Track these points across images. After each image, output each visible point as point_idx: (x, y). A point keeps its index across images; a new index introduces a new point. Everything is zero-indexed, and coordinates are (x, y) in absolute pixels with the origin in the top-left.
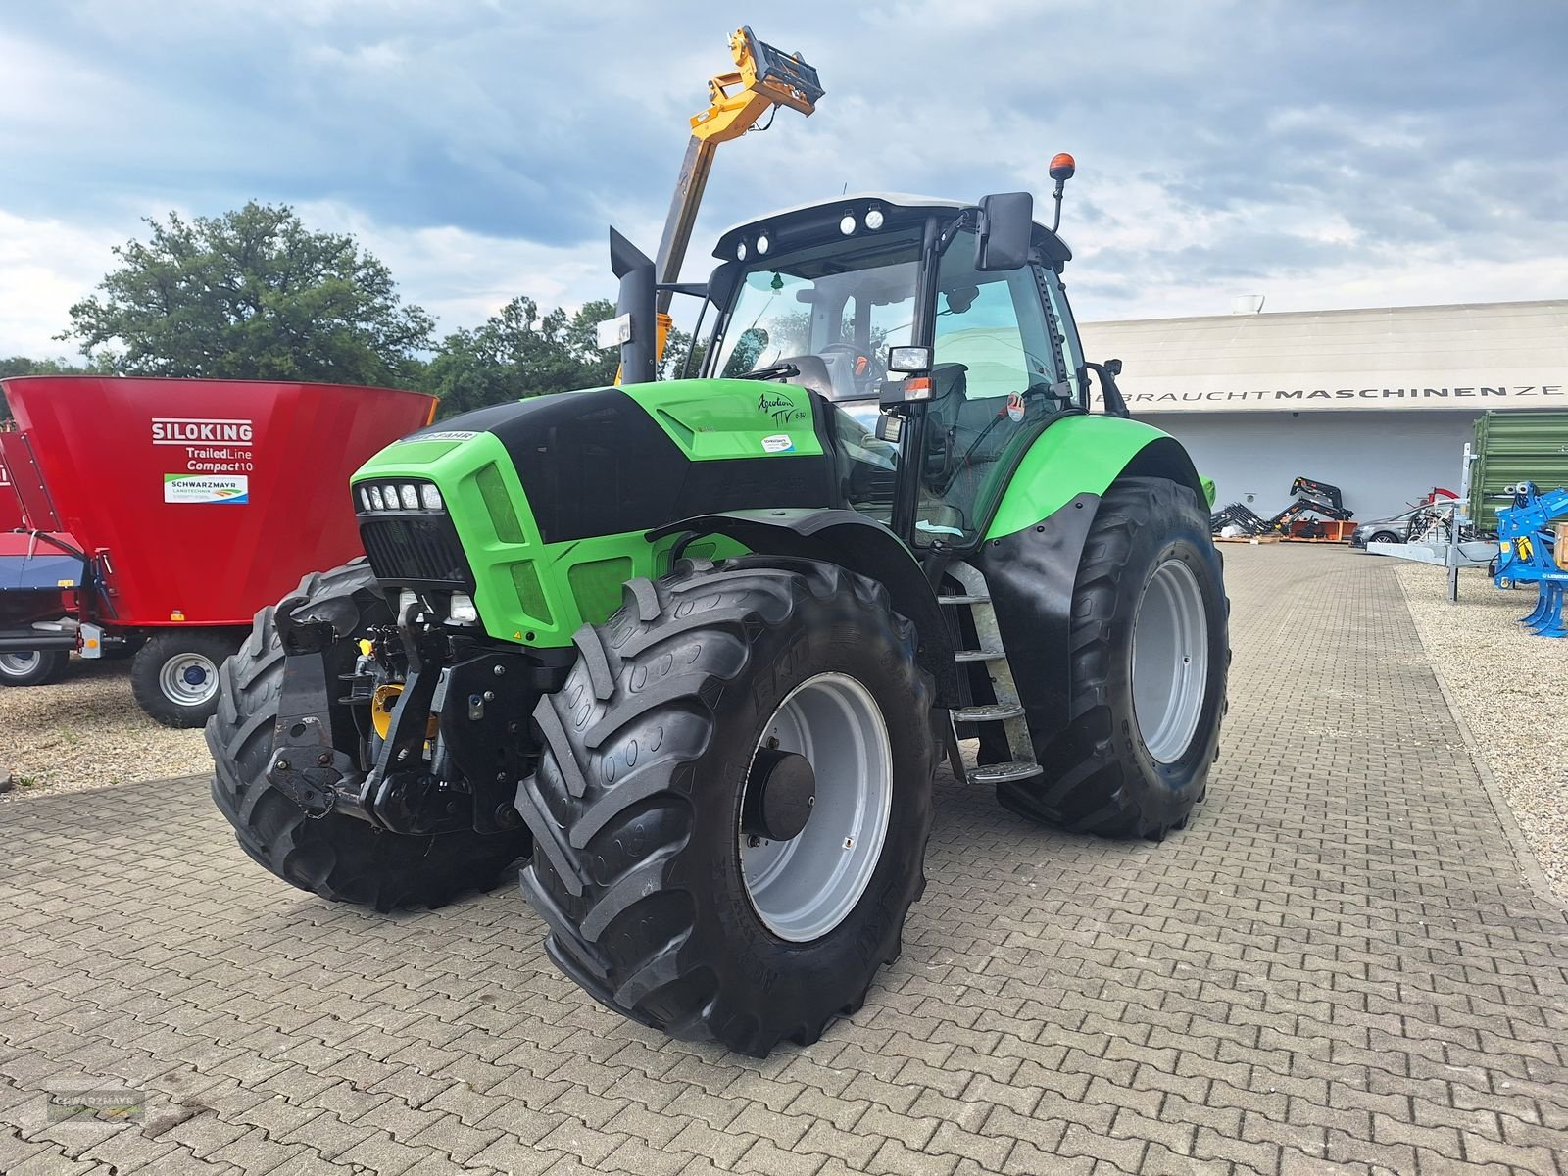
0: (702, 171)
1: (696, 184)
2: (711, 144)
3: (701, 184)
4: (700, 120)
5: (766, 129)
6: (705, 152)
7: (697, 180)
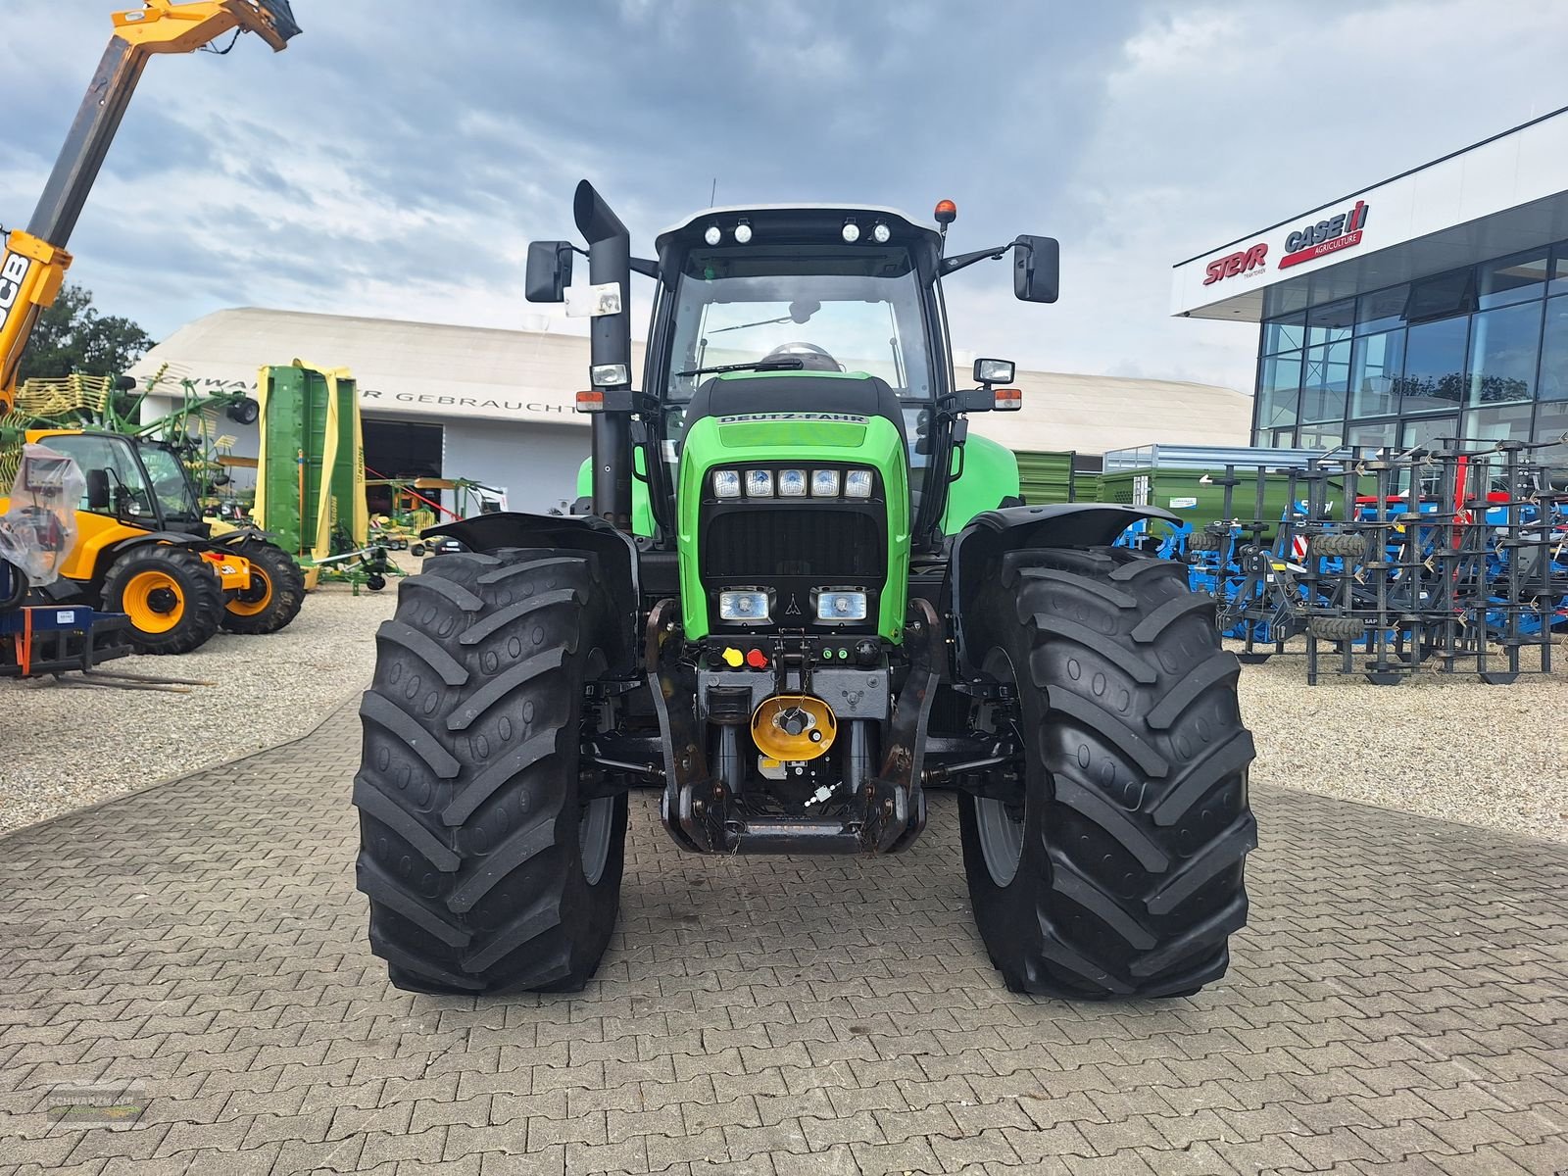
0: (128, 82)
1: (119, 94)
2: (143, 52)
3: (125, 96)
4: (128, 18)
5: (223, 53)
6: (135, 59)
7: (121, 91)
